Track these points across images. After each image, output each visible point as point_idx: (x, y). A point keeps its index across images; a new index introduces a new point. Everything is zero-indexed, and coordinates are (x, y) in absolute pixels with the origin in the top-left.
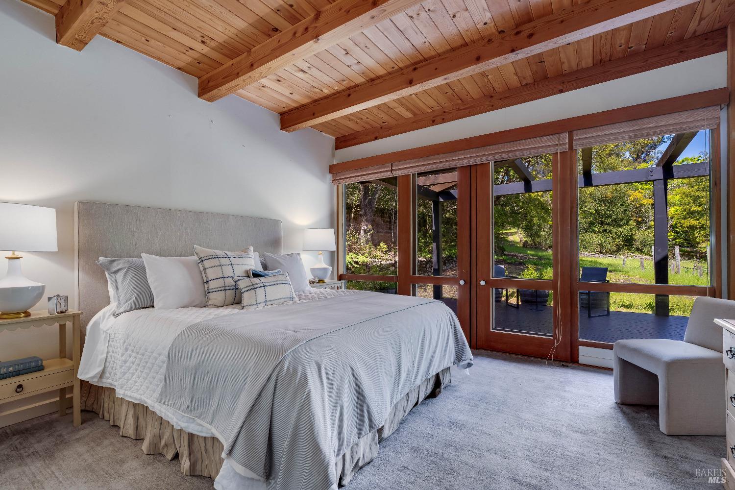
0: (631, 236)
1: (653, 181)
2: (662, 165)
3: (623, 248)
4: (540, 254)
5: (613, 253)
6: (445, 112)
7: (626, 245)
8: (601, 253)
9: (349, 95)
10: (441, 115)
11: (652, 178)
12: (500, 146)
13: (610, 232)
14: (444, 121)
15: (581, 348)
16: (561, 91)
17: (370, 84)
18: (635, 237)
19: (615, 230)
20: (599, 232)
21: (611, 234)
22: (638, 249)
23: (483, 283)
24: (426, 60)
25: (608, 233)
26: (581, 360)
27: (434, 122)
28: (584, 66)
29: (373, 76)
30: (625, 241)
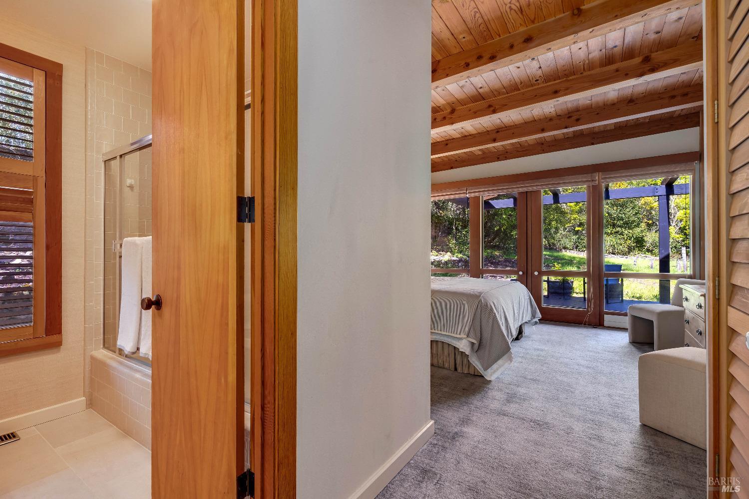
0: (642, 238)
1: (658, 196)
2: (665, 184)
3: (634, 249)
4: (556, 254)
5: (624, 254)
6: (507, 152)
7: (637, 246)
8: (613, 254)
9: (447, 145)
10: (505, 154)
11: (657, 194)
12: (550, 179)
13: (622, 234)
14: (506, 158)
15: (606, 316)
16: (593, 144)
17: (463, 138)
18: (645, 239)
19: (626, 232)
20: (611, 234)
21: (623, 235)
22: (648, 250)
23: (536, 273)
24: (506, 127)
25: (620, 234)
26: (606, 324)
27: (498, 159)
28: (609, 129)
29: (467, 134)
30: (636, 242)
